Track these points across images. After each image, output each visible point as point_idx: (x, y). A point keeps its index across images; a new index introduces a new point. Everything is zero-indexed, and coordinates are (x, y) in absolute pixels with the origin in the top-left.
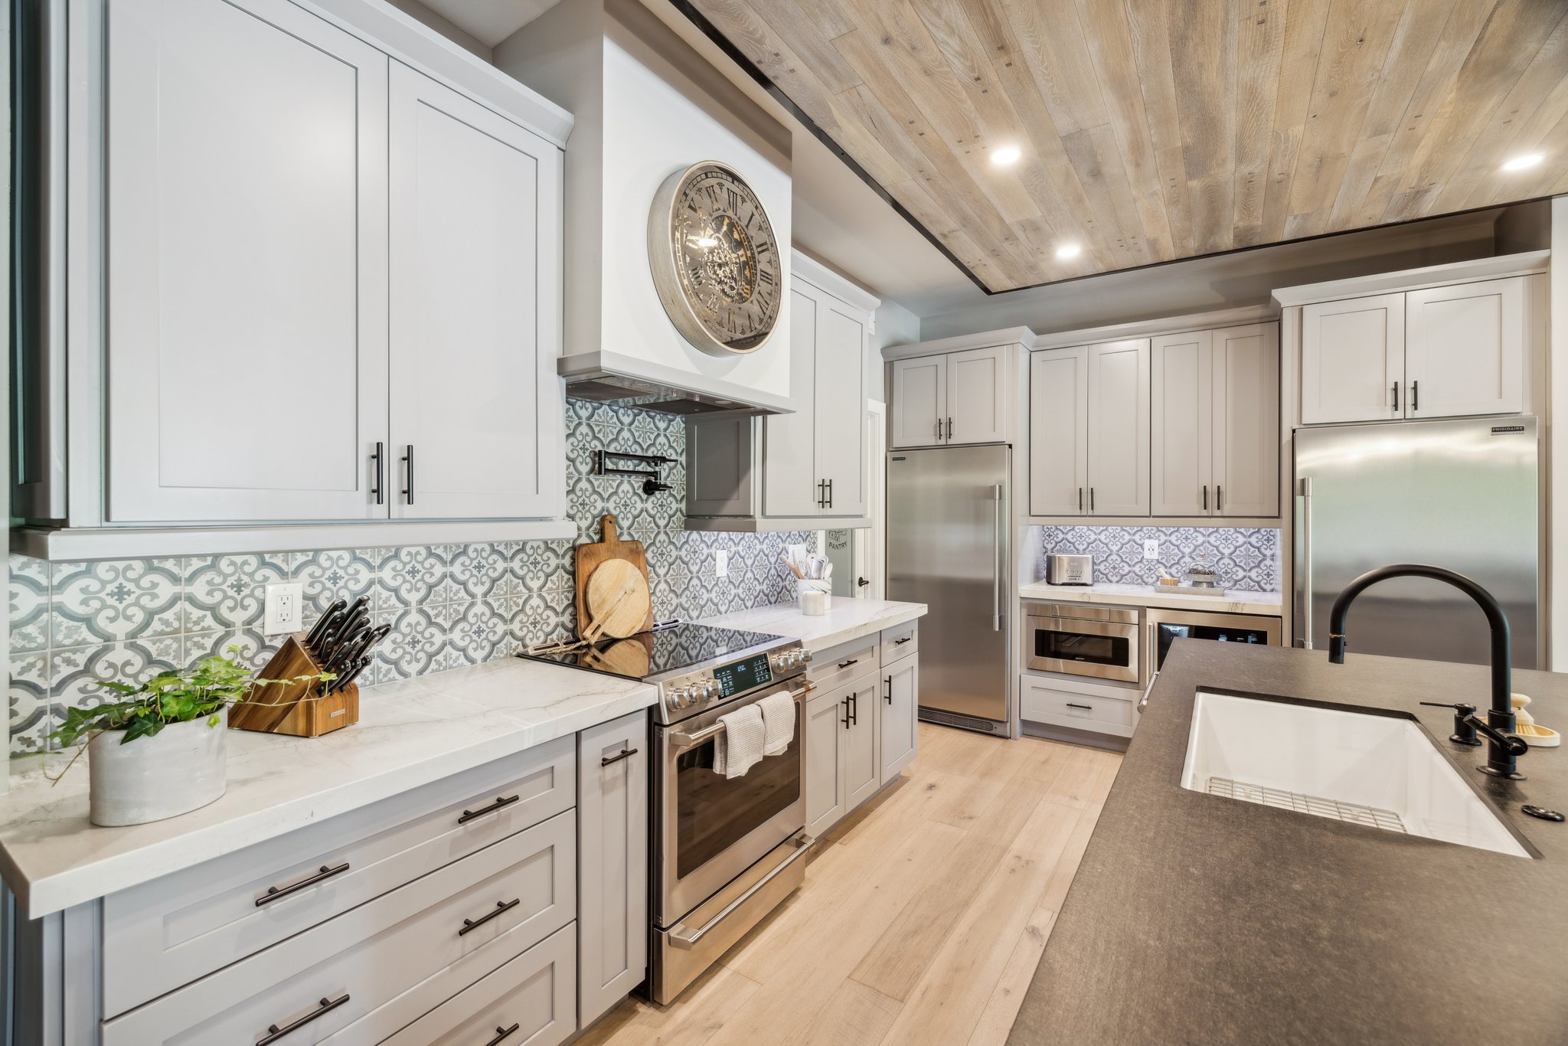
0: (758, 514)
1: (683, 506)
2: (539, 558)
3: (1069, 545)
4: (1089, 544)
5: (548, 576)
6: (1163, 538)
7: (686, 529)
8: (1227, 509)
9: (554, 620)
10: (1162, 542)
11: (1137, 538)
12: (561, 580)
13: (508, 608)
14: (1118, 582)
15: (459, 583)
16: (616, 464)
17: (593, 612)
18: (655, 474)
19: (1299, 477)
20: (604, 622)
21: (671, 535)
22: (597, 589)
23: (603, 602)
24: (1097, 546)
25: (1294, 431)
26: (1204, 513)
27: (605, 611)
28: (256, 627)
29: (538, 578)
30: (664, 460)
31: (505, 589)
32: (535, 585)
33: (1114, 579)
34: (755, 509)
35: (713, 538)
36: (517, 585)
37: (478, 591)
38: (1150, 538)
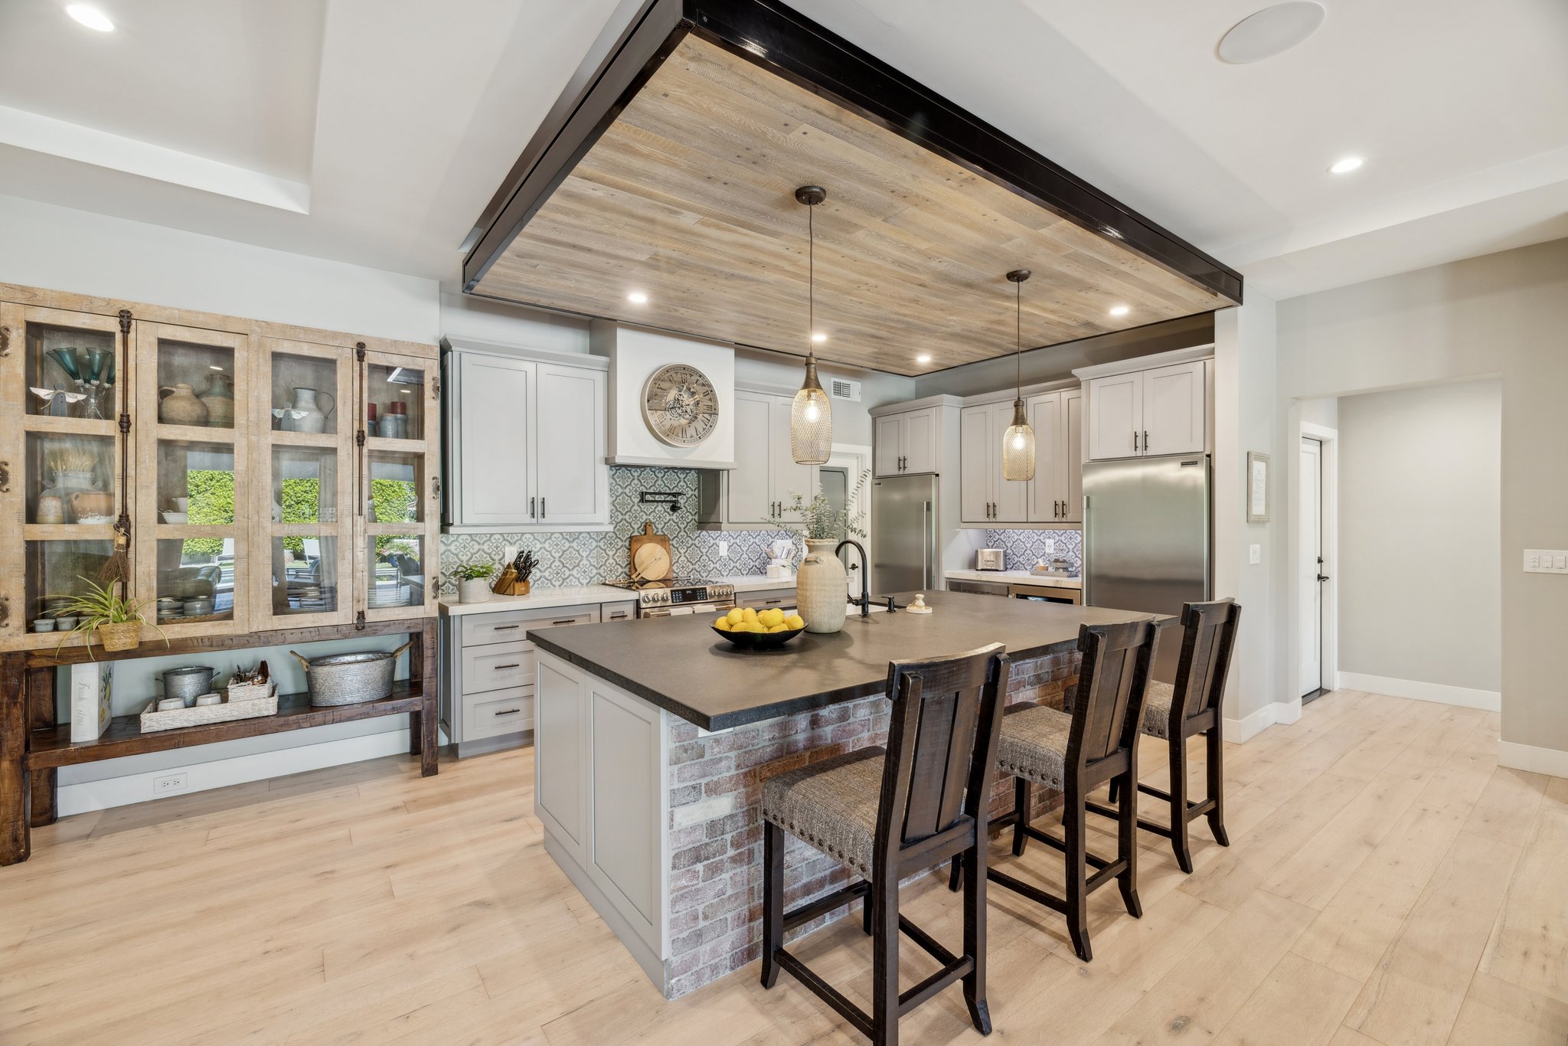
10: (1056, 541)
11: (1041, 538)
16: (654, 497)
24: (1019, 543)
28: (502, 562)
30: (680, 494)
38: (1049, 538)
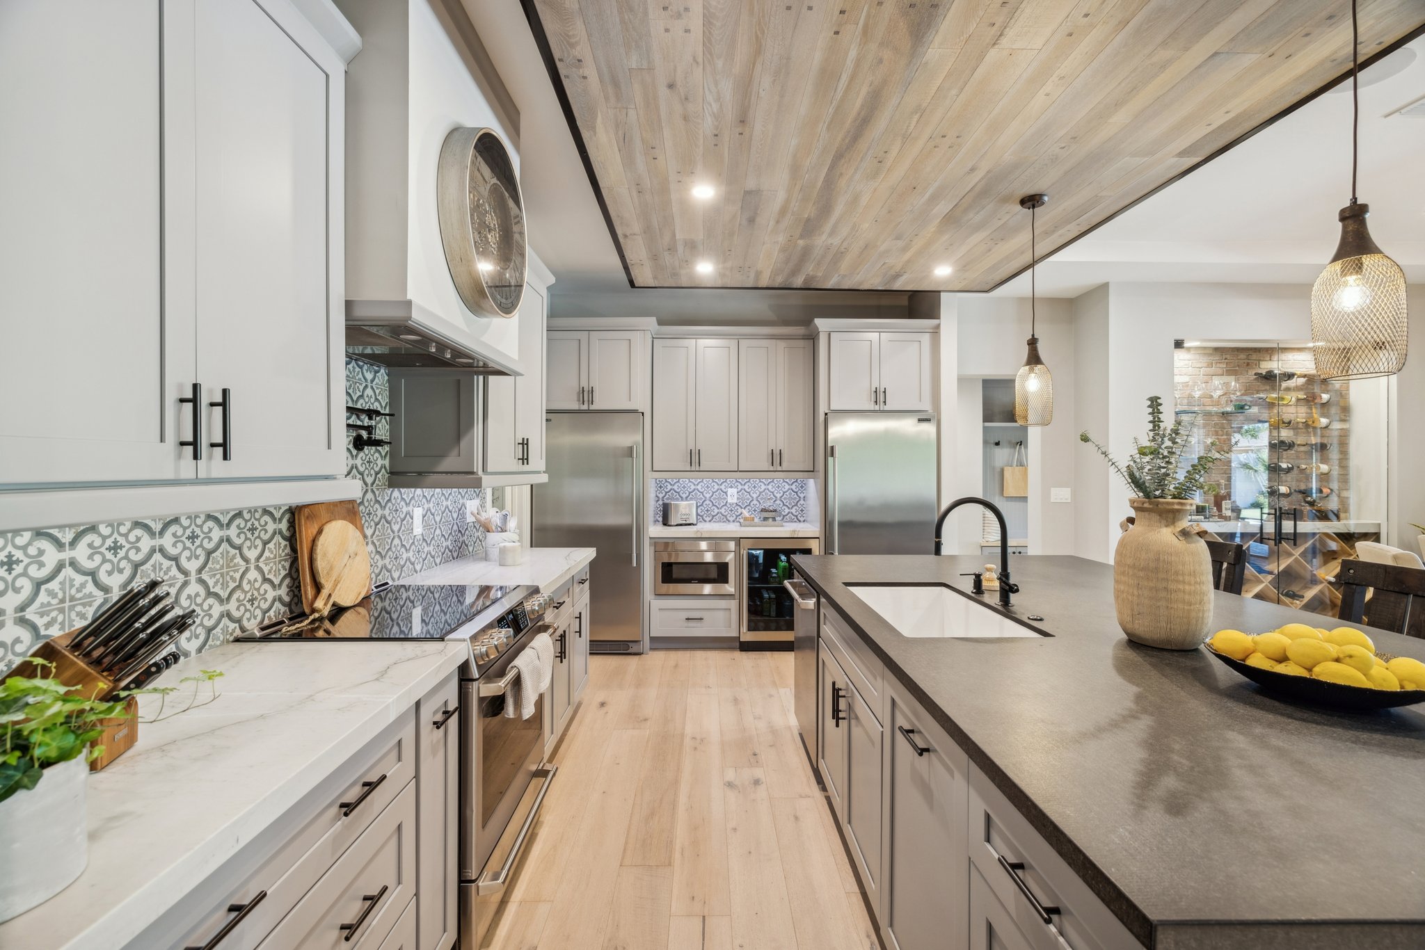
0: (480, 472)
1: (387, 462)
2: (256, 523)
3: (675, 494)
4: (690, 493)
5: (265, 543)
6: (740, 487)
7: (390, 486)
8: (785, 466)
9: (271, 594)
10: (739, 490)
11: (723, 487)
12: (278, 548)
13: (224, 585)
14: (710, 521)
15: (170, 559)
17: (323, 581)
18: (369, 429)
19: (830, 444)
20: (334, 590)
21: (377, 493)
22: (325, 555)
23: (331, 568)
24: (696, 494)
25: (826, 414)
26: (772, 469)
27: (334, 579)
29: (256, 547)
30: (379, 413)
31: (221, 563)
32: (252, 554)
33: (708, 519)
34: (478, 467)
35: (411, 496)
36: (234, 557)
37: (192, 566)
38: (731, 487)
